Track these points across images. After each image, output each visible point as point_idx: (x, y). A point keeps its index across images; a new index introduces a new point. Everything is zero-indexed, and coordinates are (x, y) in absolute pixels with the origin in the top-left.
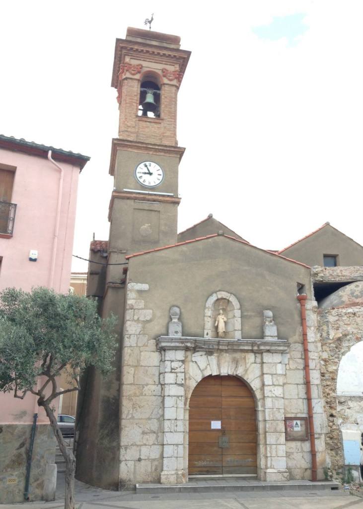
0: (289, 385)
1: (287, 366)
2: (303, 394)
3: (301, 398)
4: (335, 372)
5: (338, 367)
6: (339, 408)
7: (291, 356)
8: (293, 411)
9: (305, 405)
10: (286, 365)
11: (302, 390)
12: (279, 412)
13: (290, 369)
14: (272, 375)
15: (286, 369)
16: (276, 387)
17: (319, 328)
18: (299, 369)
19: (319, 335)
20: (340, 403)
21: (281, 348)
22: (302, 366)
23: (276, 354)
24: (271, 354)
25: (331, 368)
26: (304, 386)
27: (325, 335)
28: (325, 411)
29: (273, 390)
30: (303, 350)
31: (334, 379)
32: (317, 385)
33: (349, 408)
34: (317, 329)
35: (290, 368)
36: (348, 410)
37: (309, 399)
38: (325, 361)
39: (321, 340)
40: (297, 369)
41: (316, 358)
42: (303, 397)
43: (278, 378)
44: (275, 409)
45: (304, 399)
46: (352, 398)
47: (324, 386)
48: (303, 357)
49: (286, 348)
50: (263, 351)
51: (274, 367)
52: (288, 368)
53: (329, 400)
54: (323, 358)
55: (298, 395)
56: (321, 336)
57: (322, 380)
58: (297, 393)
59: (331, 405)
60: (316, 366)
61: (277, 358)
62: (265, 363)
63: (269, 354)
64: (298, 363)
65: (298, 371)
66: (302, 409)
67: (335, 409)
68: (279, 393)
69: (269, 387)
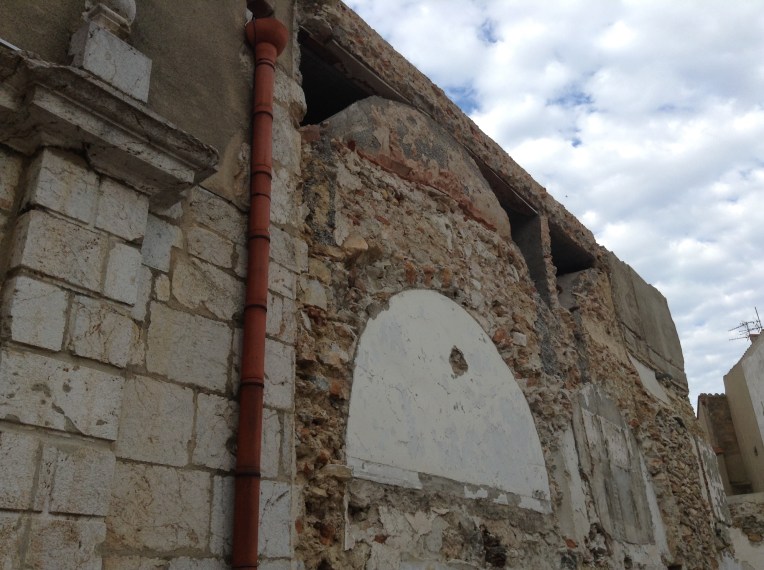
0: (152, 384)
1: (162, 281)
2: (214, 451)
3: (203, 468)
4: (343, 373)
5: (355, 355)
6: (351, 534)
7: (186, 242)
8: (151, 541)
9: (217, 507)
10: (156, 273)
11: (213, 421)
12: (73, 537)
13: (173, 303)
14: (73, 291)
15: (153, 297)
16: (85, 371)
17: (305, 186)
18: (216, 318)
19: (303, 210)
20: (355, 511)
21: (165, 164)
22: (228, 309)
23: (120, 189)
24: (92, 178)
25: (334, 354)
26: (224, 402)
27: (321, 218)
28: (299, 548)
29: (56, 386)
30: (241, 240)
31: (337, 401)
32: (280, 412)
33: (382, 539)
34: (299, 186)
35: (173, 297)
36: (377, 547)
37: (243, 477)
38: (315, 315)
39: (306, 232)
40: (203, 312)
41: (286, 292)
42: (214, 464)
43: (109, 320)
44: (46, 518)
45: (220, 472)
46: (391, 493)
47: (306, 425)
48: (240, 270)
49: (188, 176)
50: (47, 138)
51: (95, 253)
52: (162, 294)
53: (320, 492)
54: (311, 302)
55: (192, 444)
56: (309, 218)
57: (300, 393)
58: (188, 437)
59: (322, 516)
60: (283, 327)
61: (124, 212)
62: (43, 209)
63: (78, 171)
64: (213, 286)
65: (208, 324)
66: (200, 531)
67: (336, 540)
68: (99, 411)
69: (33, 361)
